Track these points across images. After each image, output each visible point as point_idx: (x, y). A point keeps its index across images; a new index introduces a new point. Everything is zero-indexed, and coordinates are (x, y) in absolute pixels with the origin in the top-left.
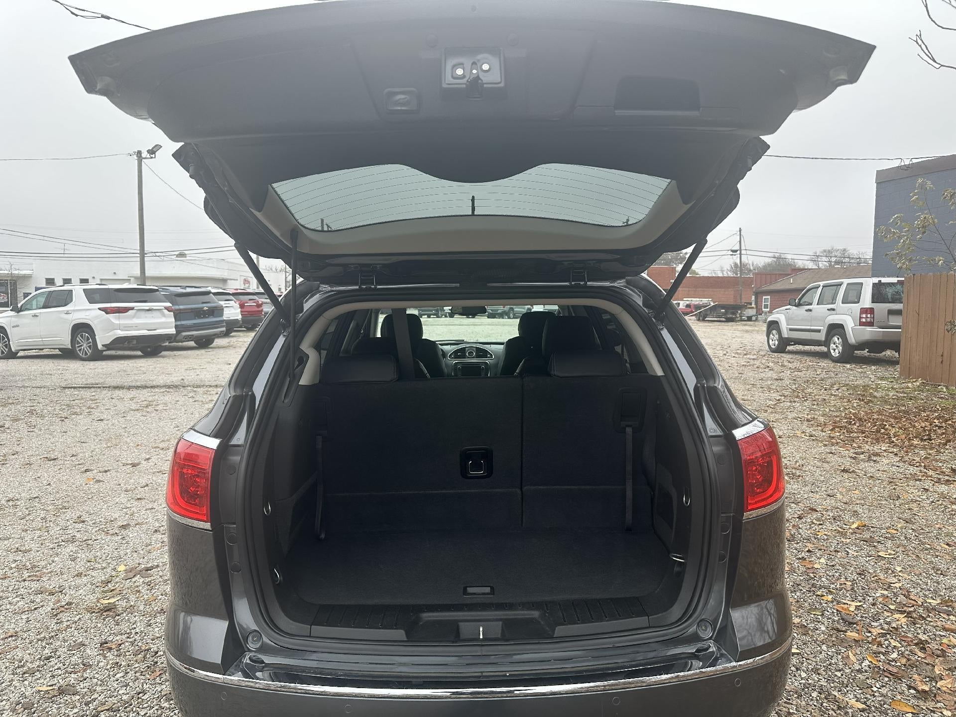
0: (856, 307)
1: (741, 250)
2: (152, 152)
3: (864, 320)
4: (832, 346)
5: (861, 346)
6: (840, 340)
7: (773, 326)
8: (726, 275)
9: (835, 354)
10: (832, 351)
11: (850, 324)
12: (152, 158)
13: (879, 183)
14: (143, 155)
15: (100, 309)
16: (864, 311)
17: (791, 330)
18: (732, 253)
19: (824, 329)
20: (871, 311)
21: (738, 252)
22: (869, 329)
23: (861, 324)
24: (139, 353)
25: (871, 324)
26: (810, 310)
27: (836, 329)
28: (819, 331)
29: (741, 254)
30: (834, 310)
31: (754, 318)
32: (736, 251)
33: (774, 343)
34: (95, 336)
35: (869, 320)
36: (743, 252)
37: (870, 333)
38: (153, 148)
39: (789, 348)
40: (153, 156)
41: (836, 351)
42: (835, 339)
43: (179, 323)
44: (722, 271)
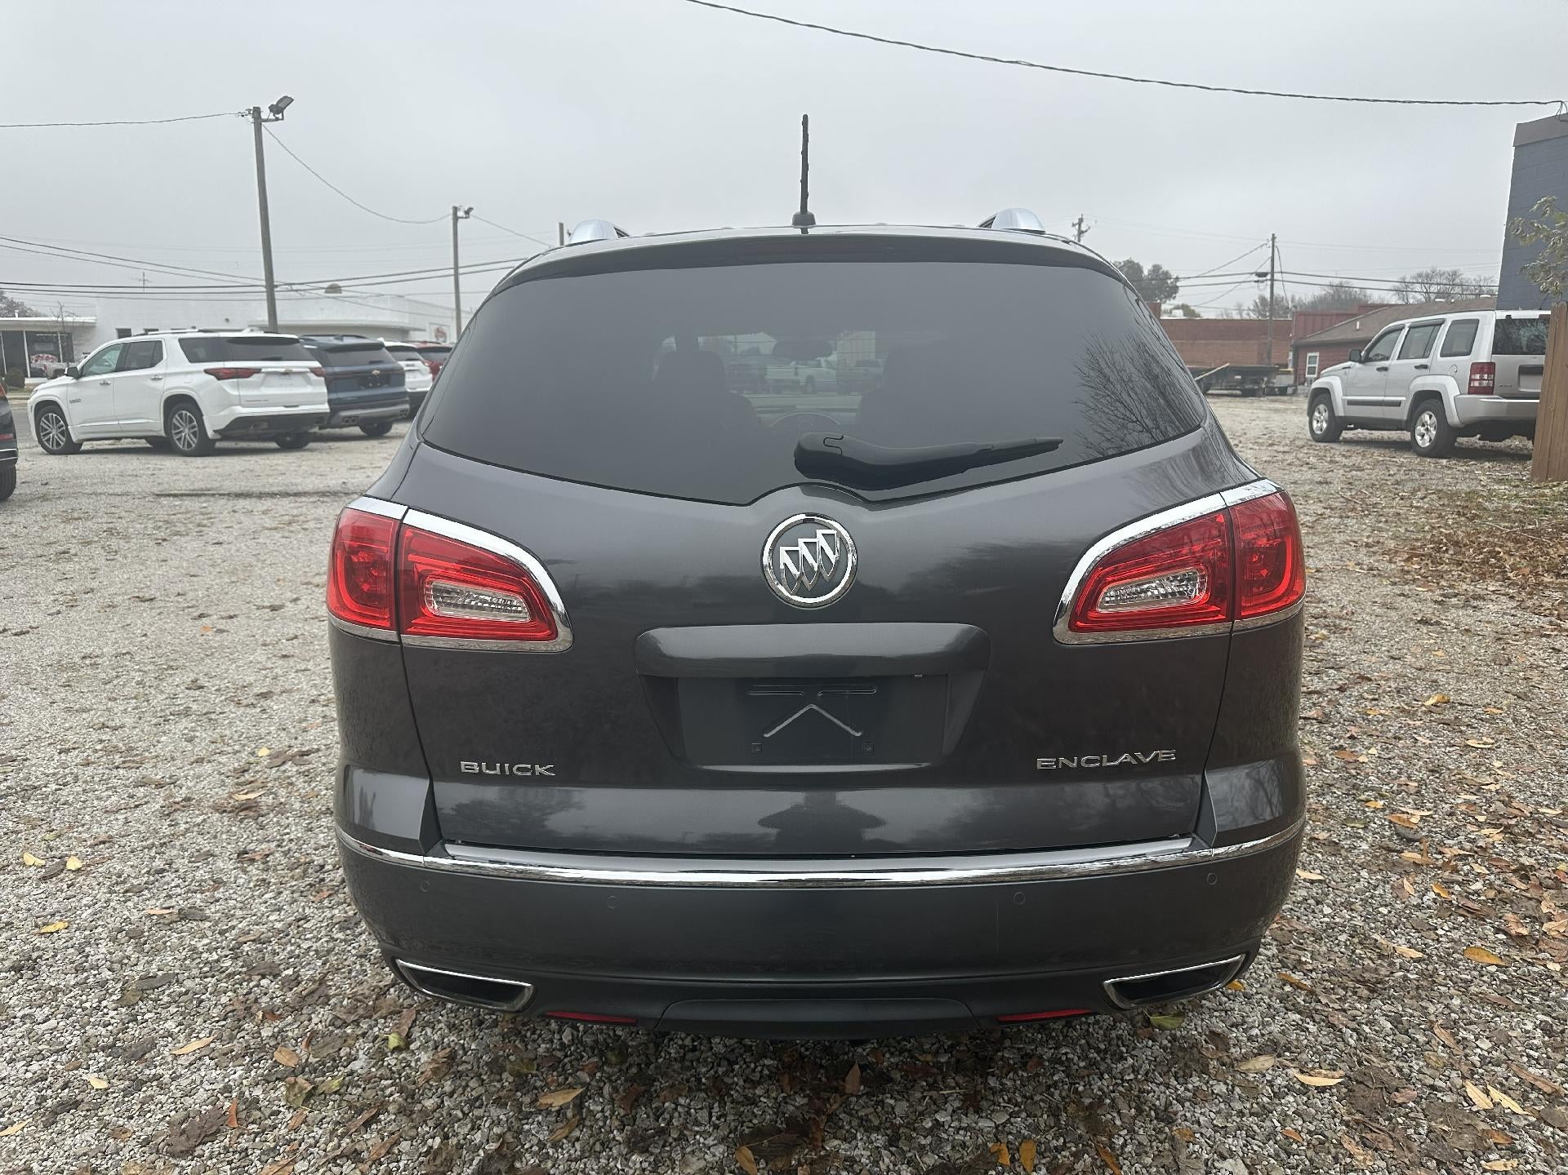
0: (1465, 362)
1: (1273, 273)
2: (278, 109)
3: (1477, 384)
4: (1420, 429)
5: (1469, 428)
6: (1434, 419)
7: (1322, 396)
8: (1245, 316)
9: (1424, 442)
10: (1418, 438)
11: (1452, 390)
12: (277, 119)
13: (1518, 147)
14: (264, 116)
15: (207, 371)
16: (1477, 368)
17: (1351, 403)
18: (1257, 278)
19: (1406, 400)
20: (1489, 368)
21: (1269, 277)
22: (1484, 399)
23: (1473, 391)
24: (274, 445)
25: (1488, 391)
26: (1386, 369)
27: (1429, 400)
28: (1398, 404)
29: (1272, 280)
30: (1425, 367)
31: (1290, 391)
32: (1265, 275)
33: (1321, 424)
34: (202, 415)
35: (1485, 383)
36: (1276, 276)
37: (1485, 405)
38: (279, 102)
39: (1346, 434)
40: (280, 116)
41: (1426, 437)
42: (1426, 417)
43: (334, 396)
44: (1240, 311)
